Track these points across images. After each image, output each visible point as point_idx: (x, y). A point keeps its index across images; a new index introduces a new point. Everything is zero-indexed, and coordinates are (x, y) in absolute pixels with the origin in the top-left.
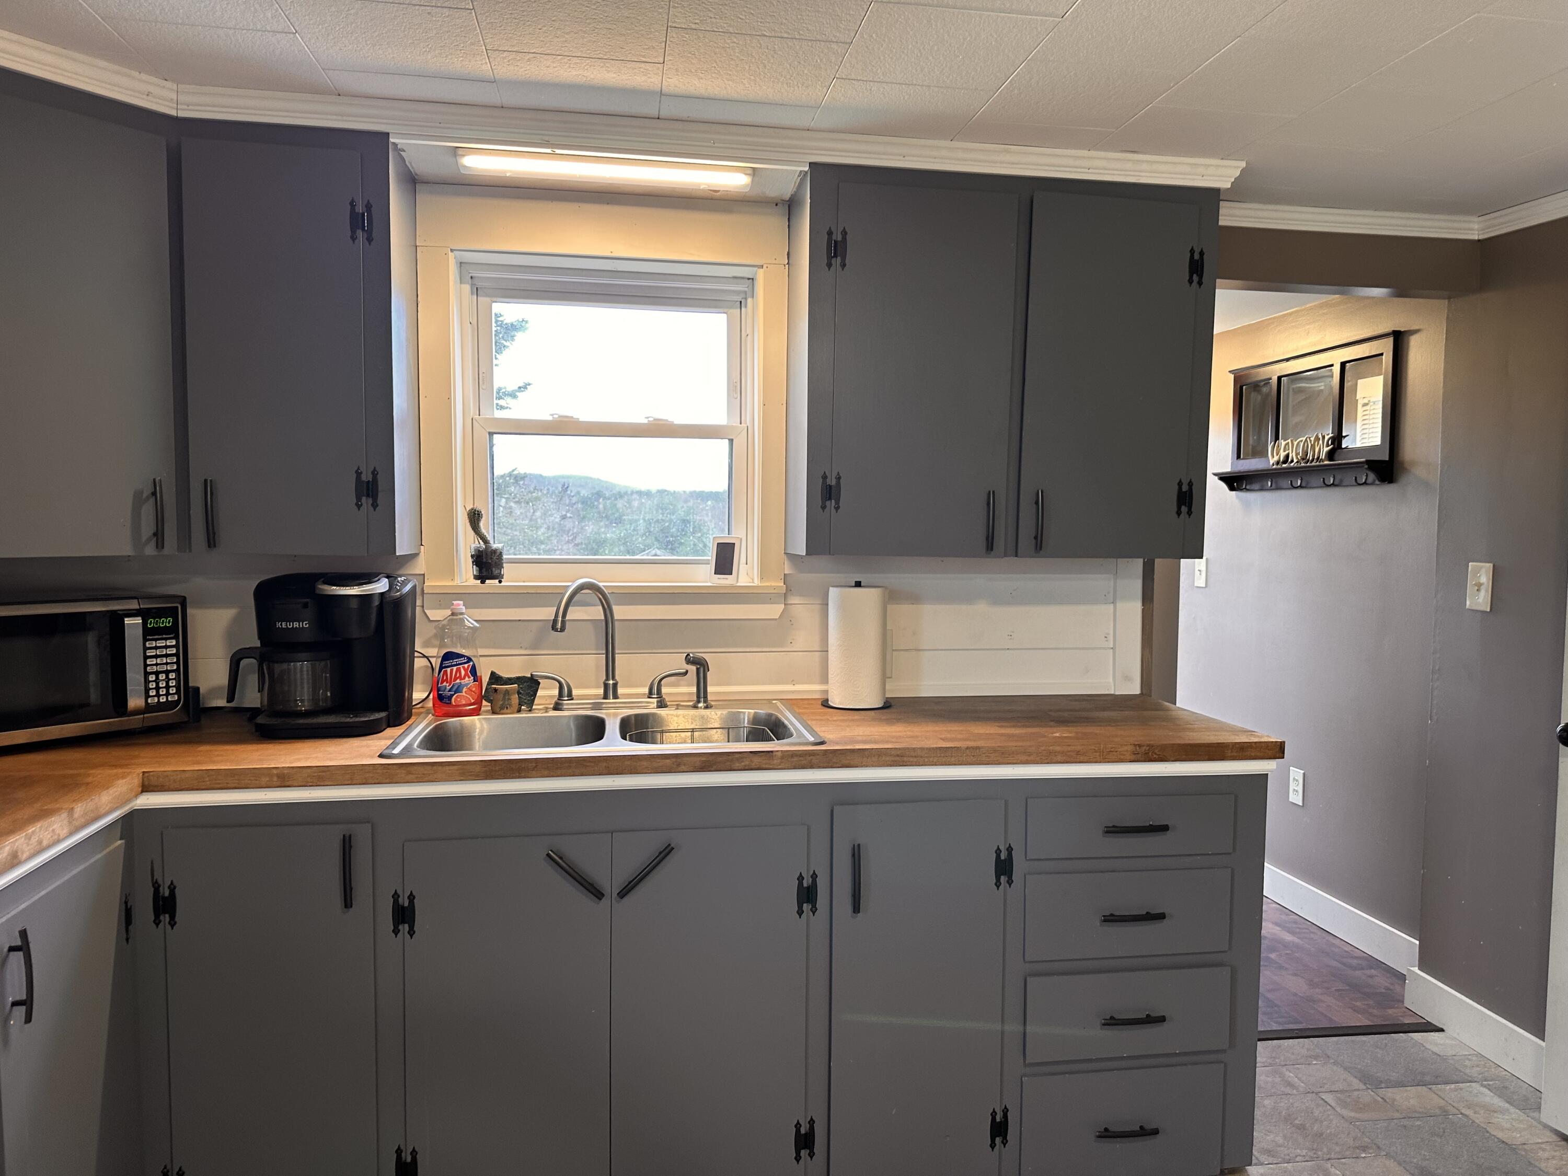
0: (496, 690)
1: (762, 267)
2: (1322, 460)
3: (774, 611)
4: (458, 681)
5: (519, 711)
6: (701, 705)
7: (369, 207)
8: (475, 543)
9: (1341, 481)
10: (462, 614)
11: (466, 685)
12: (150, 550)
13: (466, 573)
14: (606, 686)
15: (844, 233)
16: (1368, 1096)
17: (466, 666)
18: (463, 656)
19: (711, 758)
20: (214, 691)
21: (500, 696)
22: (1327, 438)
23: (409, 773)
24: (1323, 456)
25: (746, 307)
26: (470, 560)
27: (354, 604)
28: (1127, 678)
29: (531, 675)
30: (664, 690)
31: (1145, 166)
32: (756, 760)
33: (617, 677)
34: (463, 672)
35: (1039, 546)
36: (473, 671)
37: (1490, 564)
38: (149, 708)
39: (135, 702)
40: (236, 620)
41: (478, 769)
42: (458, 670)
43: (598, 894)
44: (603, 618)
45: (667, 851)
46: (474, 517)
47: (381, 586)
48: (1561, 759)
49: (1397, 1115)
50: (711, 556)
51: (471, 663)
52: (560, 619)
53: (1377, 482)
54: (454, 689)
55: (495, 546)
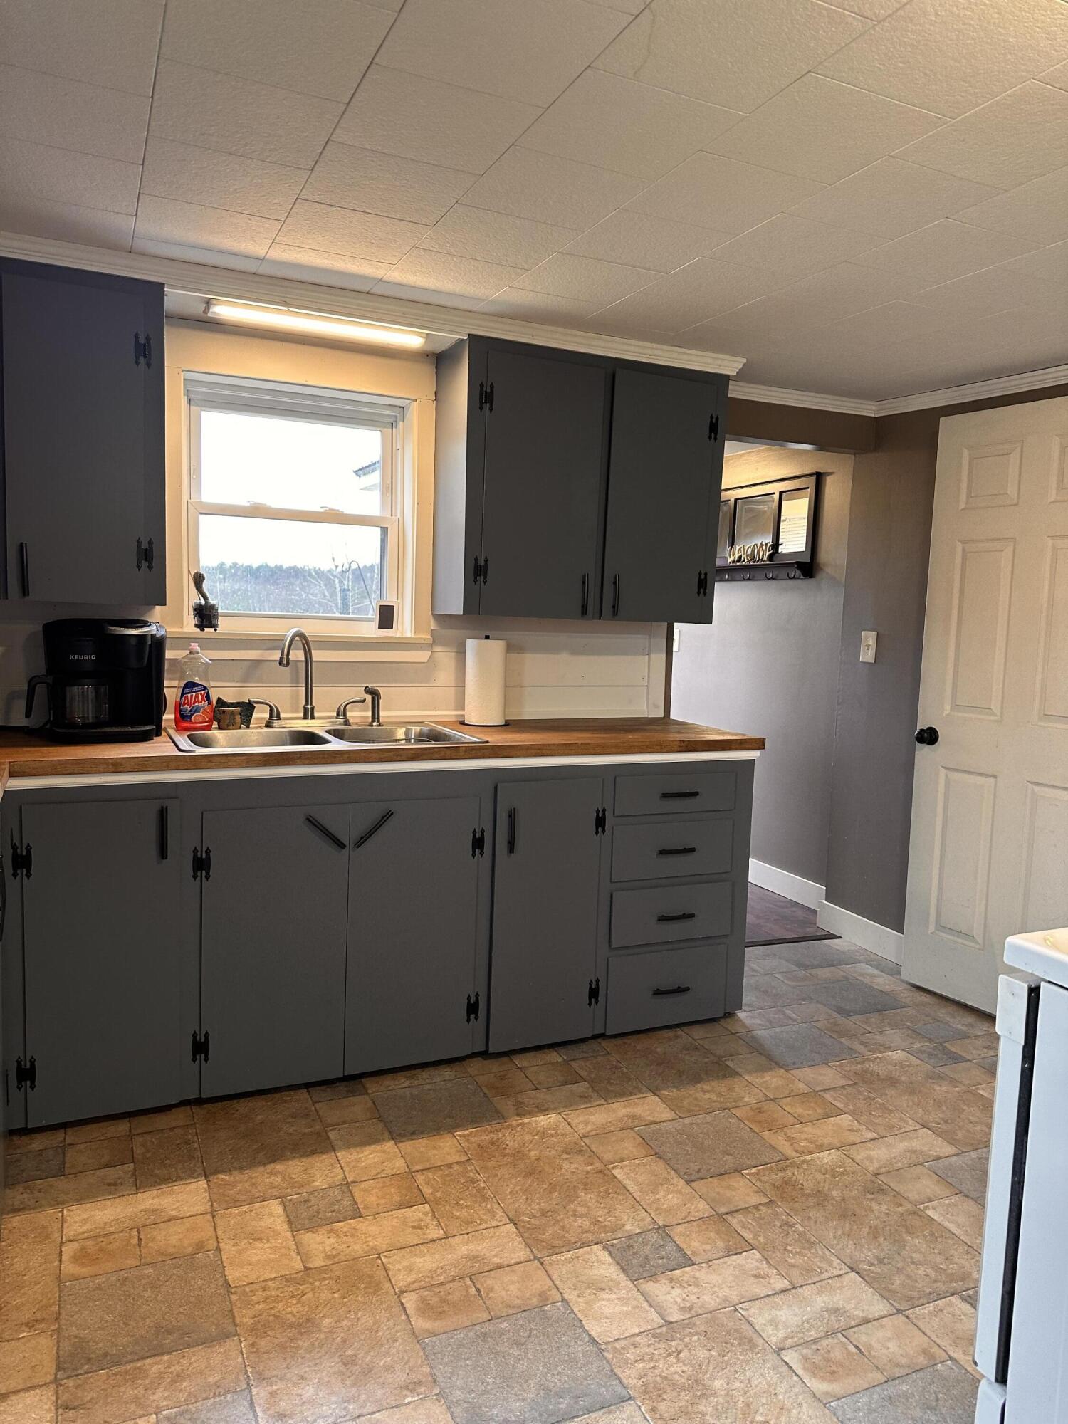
0: (224, 712)
1: (416, 400)
2: (765, 561)
3: (423, 656)
4: (197, 704)
5: (240, 728)
6: (375, 724)
9: (777, 576)
10: (198, 653)
11: (203, 707)
13: (189, 624)
14: (305, 709)
15: (492, 386)
16: (801, 973)
17: (203, 692)
18: (201, 685)
19: (419, 751)
21: (227, 717)
22: (769, 545)
23: (210, 761)
24: (766, 558)
25: (396, 427)
26: (192, 612)
28: (656, 706)
29: (249, 700)
30: (348, 714)
31: (685, 357)
32: (448, 752)
33: (314, 704)
34: (200, 698)
35: (615, 612)
36: (208, 697)
37: (874, 633)
41: (259, 758)
42: (197, 696)
43: (342, 846)
44: (303, 659)
45: (387, 816)
48: (916, 752)
49: (820, 982)
50: (374, 615)
51: (206, 691)
52: (285, 657)
53: (802, 577)
54: (194, 710)
55: (212, 602)
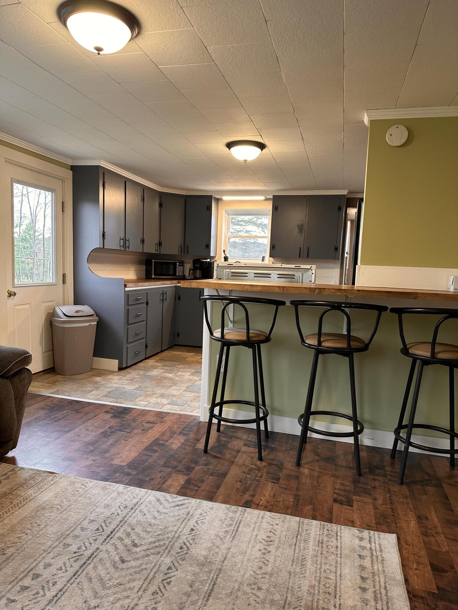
7: (209, 206)
8: (225, 255)
12: (180, 254)
20: (187, 277)
27: (205, 262)
38: (179, 276)
39: (177, 274)
40: (191, 266)
46: (224, 251)
47: (209, 260)
